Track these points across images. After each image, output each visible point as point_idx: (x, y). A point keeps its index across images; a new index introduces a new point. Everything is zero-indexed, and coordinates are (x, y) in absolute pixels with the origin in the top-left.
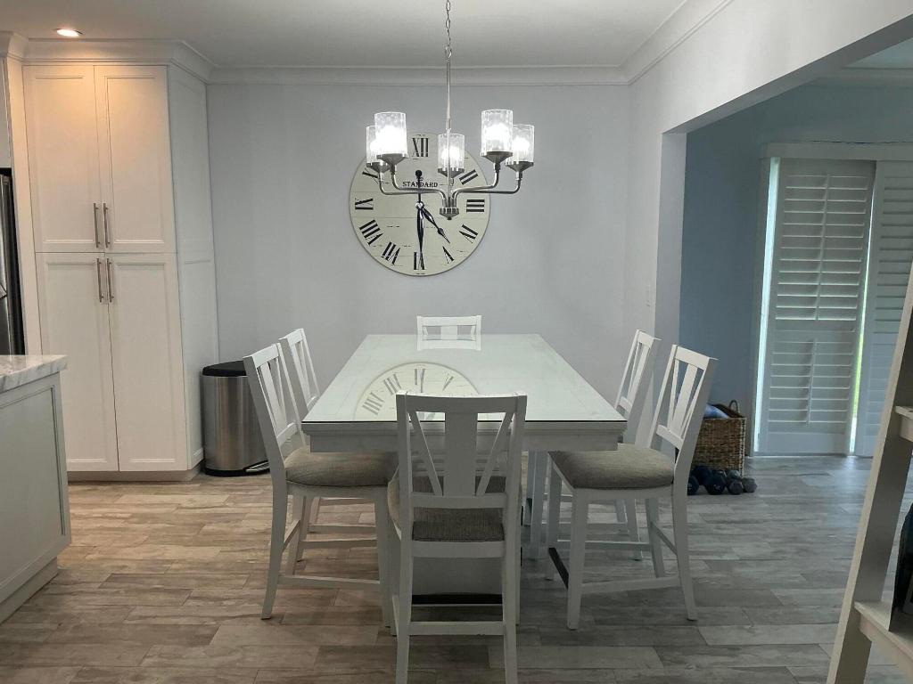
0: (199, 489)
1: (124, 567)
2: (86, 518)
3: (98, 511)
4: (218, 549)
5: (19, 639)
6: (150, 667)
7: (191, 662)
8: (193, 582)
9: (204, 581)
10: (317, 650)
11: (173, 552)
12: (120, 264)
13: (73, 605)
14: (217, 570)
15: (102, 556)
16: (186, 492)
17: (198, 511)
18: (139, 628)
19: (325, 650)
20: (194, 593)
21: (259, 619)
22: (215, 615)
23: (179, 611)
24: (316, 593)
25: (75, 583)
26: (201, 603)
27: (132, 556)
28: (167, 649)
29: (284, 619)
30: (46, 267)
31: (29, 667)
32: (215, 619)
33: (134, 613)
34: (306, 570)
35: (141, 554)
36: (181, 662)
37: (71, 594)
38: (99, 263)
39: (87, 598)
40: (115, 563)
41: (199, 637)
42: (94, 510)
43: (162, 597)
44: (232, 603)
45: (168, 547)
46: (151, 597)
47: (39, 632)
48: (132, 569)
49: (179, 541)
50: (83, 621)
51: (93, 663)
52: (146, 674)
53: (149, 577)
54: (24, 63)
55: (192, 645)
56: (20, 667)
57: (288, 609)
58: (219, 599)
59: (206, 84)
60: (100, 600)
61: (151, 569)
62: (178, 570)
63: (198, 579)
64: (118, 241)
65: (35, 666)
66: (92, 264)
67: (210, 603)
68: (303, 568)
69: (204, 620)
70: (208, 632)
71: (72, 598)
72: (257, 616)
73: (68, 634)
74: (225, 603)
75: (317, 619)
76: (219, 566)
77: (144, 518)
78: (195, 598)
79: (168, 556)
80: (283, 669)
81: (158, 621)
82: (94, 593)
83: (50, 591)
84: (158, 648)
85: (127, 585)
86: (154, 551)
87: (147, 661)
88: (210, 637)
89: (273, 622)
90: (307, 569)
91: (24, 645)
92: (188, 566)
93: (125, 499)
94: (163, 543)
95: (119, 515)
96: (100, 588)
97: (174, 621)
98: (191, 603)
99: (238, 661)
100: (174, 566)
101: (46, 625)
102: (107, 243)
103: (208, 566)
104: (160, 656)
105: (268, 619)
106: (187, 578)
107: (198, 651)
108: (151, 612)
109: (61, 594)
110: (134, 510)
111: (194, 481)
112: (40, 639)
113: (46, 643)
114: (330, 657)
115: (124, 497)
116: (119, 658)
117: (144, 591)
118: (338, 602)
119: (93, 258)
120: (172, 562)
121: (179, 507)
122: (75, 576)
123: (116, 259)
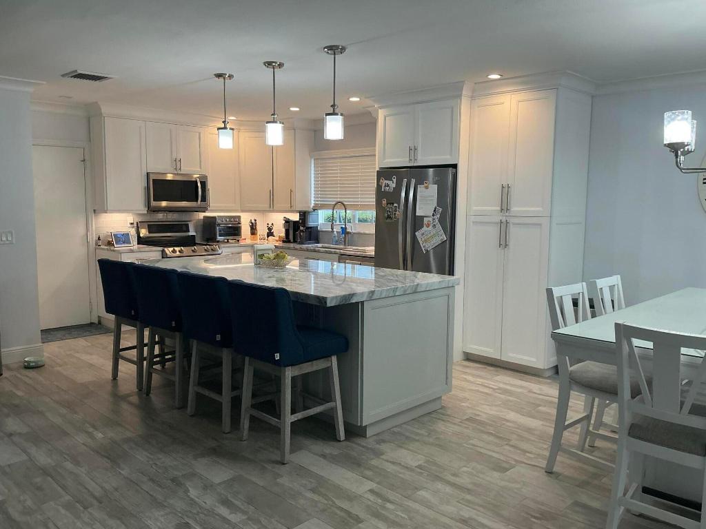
0: (549, 384)
1: (478, 415)
2: (472, 382)
3: (480, 381)
4: (541, 423)
5: (407, 434)
6: (464, 472)
7: (488, 478)
8: (515, 436)
9: (521, 438)
10: (571, 501)
11: (512, 416)
12: (514, 224)
13: (440, 426)
14: (534, 434)
15: (470, 406)
16: (540, 383)
17: (541, 397)
18: (469, 450)
19: (576, 504)
20: (511, 443)
21: (544, 471)
22: (517, 459)
23: (497, 449)
24: (591, 469)
25: (448, 415)
26: (511, 449)
27: (487, 411)
28: (479, 467)
29: (560, 477)
30: (472, 224)
31: (405, 449)
32: (516, 461)
33: (471, 441)
34: (594, 454)
35: (493, 411)
36: (481, 476)
37: (443, 420)
38: (501, 222)
39: (449, 425)
40: (474, 412)
41: (501, 468)
42: (478, 380)
43: (491, 438)
44: (532, 456)
45: (510, 412)
46: (485, 436)
47: (417, 434)
48: (483, 418)
49: (519, 411)
50: (442, 436)
51: (436, 459)
52: (460, 475)
53: (491, 425)
54: (473, 98)
55: (494, 469)
56: (401, 447)
57: (567, 472)
58: (525, 452)
59: (593, 97)
60: (457, 428)
61: (494, 421)
62: (510, 427)
63: (518, 435)
64: (515, 209)
65: (409, 450)
66: (497, 223)
67: (518, 451)
68: (593, 452)
69: (508, 459)
70: (507, 466)
71: (443, 423)
72: (542, 468)
73: (431, 440)
74: (528, 454)
75: (583, 485)
76: (536, 432)
77: (505, 392)
78: (512, 446)
79: (508, 417)
80: (542, 504)
81: (482, 451)
82: (455, 424)
83: (433, 415)
84: (474, 464)
85: (475, 425)
86: (502, 412)
87: (465, 469)
88: (506, 470)
89: (552, 475)
90: (596, 453)
91: (407, 438)
92: (516, 426)
93: (498, 378)
94: (509, 409)
95: (491, 386)
96: (460, 422)
97: (490, 453)
98: (507, 447)
99: (516, 488)
100: (508, 424)
101: (423, 432)
102: (507, 209)
103: (529, 430)
104: (473, 469)
105: (549, 472)
106: (513, 433)
107: (496, 474)
108: (481, 444)
109: (439, 419)
110: (502, 385)
111: (549, 378)
112: (417, 438)
113: (418, 441)
114: (577, 509)
115: (499, 377)
116: (450, 461)
117: (483, 432)
118: (604, 480)
119: (497, 219)
120: (507, 421)
121: (530, 391)
122: (449, 412)
123: (512, 220)
